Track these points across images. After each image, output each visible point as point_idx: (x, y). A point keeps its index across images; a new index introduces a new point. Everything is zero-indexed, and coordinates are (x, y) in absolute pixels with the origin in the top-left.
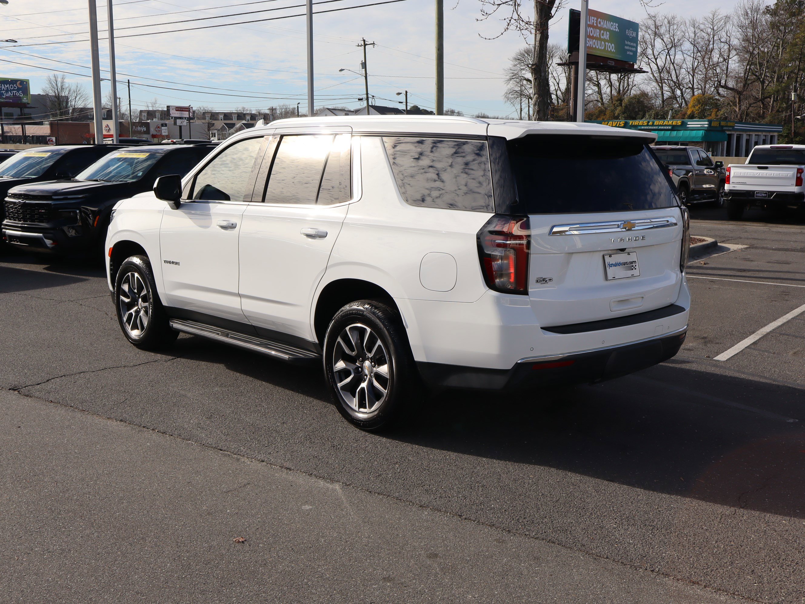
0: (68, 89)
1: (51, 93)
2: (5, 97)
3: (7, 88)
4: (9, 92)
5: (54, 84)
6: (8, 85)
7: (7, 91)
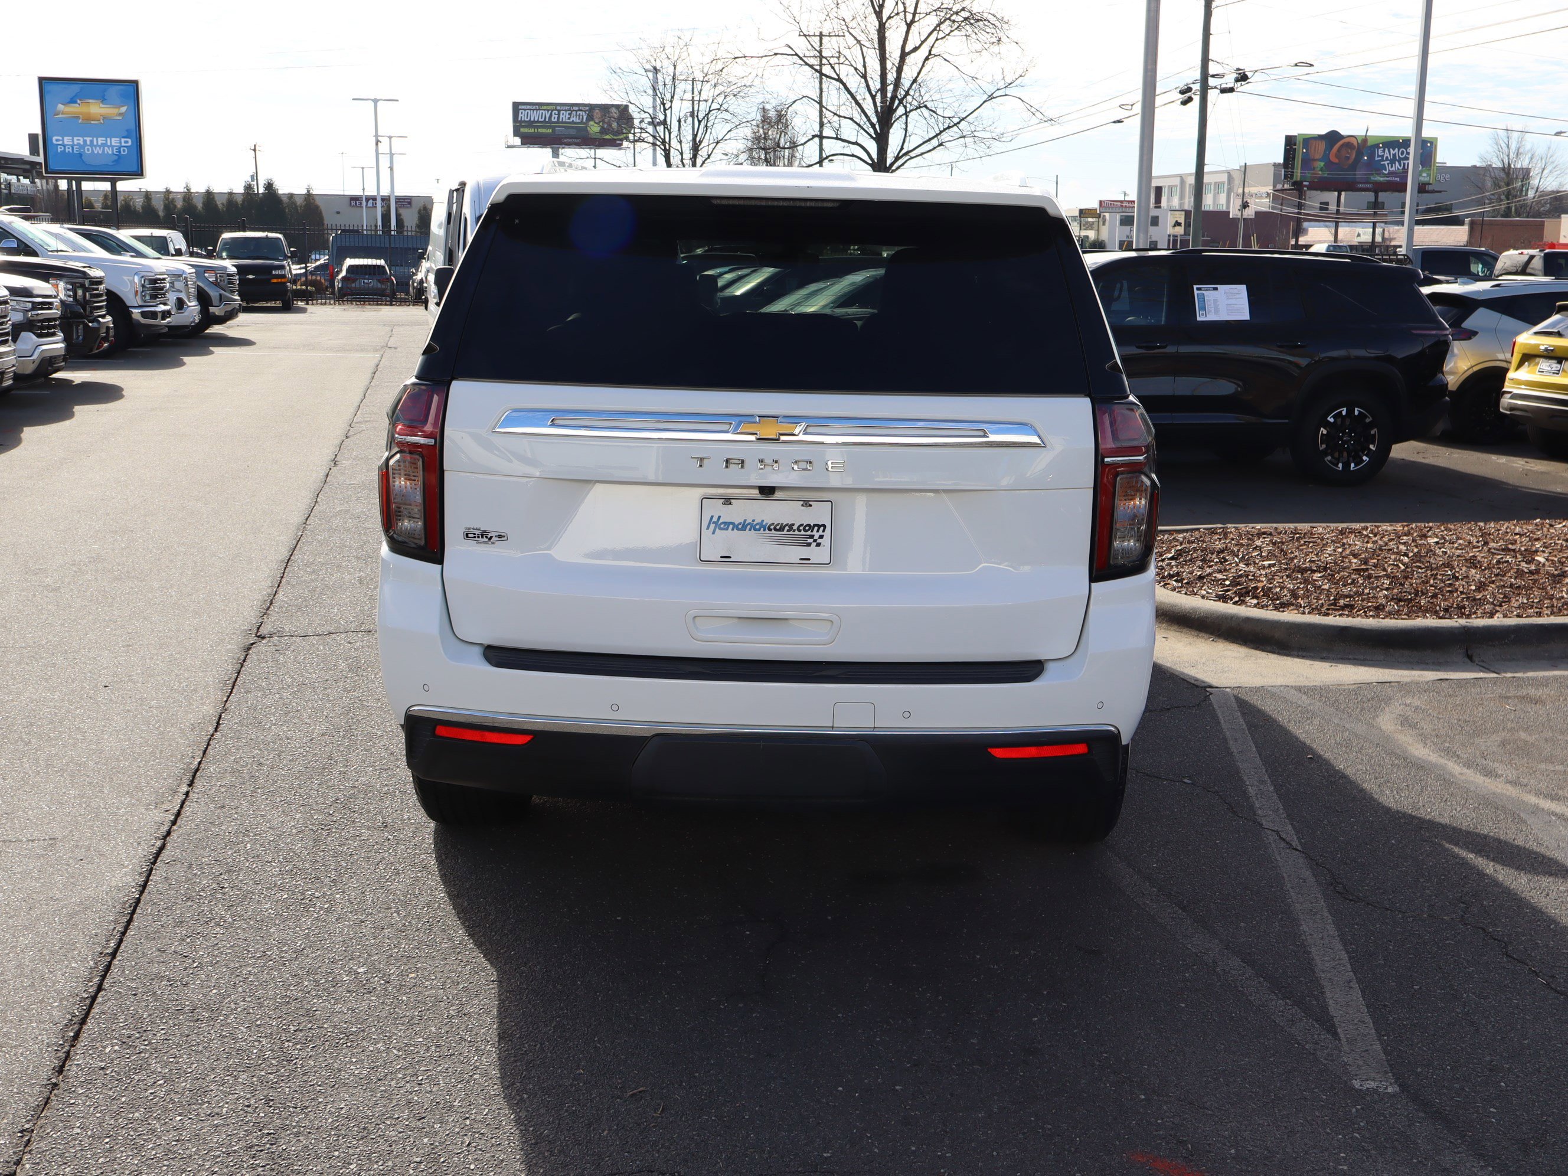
0: (1529, 155)
1: (1497, 164)
2: (1386, 172)
3: (1394, 155)
4: (1397, 163)
5: (1504, 145)
6: (1397, 150)
7: (1393, 161)
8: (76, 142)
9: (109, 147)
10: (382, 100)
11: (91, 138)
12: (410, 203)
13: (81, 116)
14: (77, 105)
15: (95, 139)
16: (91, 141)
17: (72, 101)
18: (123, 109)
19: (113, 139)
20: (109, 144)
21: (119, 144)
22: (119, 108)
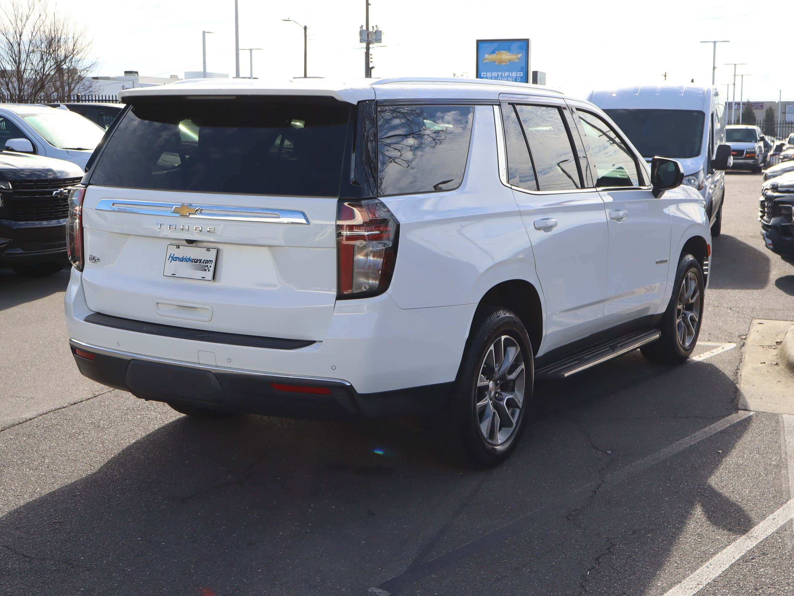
8: (493, 75)
9: (510, 77)
10: (719, 41)
11: (501, 73)
12: (762, 106)
13: (497, 61)
14: (495, 55)
15: (503, 73)
16: (502, 75)
17: (493, 52)
18: (520, 56)
19: (513, 73)
20: (511, 75)
21: (516, 76)
22: (517, 55)
